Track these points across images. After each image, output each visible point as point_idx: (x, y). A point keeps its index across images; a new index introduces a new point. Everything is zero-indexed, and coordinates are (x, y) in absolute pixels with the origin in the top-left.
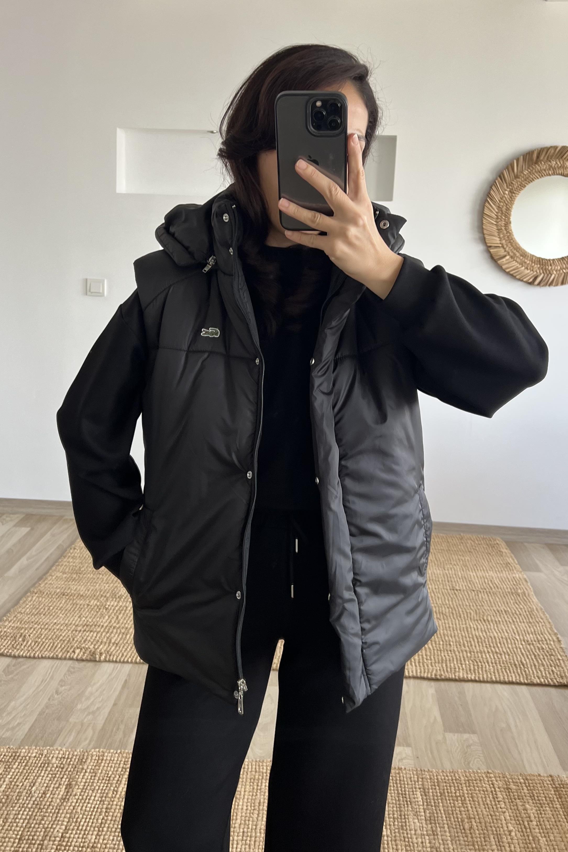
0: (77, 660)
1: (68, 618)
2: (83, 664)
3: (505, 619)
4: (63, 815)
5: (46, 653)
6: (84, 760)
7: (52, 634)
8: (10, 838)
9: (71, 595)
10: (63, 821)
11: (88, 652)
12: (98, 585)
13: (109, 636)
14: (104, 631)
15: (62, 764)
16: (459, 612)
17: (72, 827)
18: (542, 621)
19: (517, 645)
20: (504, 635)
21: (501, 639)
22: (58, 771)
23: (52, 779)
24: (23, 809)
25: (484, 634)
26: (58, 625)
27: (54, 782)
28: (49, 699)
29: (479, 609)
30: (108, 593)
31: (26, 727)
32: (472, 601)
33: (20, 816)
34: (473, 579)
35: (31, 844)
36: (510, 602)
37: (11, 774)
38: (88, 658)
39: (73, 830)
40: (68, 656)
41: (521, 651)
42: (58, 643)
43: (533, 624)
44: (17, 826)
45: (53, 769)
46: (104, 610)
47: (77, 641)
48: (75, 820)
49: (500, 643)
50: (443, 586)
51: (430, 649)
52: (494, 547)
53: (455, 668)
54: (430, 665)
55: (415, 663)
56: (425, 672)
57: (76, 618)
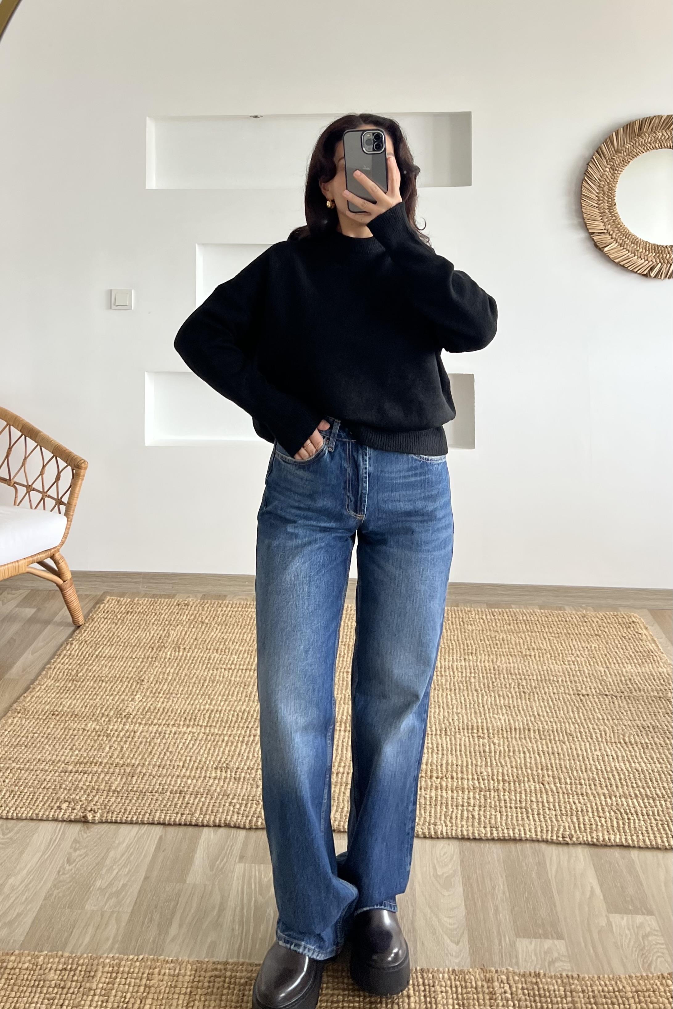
0: (63, 821)
1: (56, 751)
2: (70, 828)
7: (34, 777)
9: (62, 716)
12: (99, 698)
14: (102, 771)
16: (589, 731)
21: (651, 772)
26: (42, 763)
29: (616, 725)
32: (606, 712)
34: (604, 678)
38: (78, 818)
40: (51, 816)
42: (40, 794)
46: (105, 738)
47: (65, 789)
50: (564, 690)
51: (552, 790)
52: (629, 627)
53: (591, 825)
54: (554, 820)
55: (533, 814)
56: (547, 831)
57: (67, 751)
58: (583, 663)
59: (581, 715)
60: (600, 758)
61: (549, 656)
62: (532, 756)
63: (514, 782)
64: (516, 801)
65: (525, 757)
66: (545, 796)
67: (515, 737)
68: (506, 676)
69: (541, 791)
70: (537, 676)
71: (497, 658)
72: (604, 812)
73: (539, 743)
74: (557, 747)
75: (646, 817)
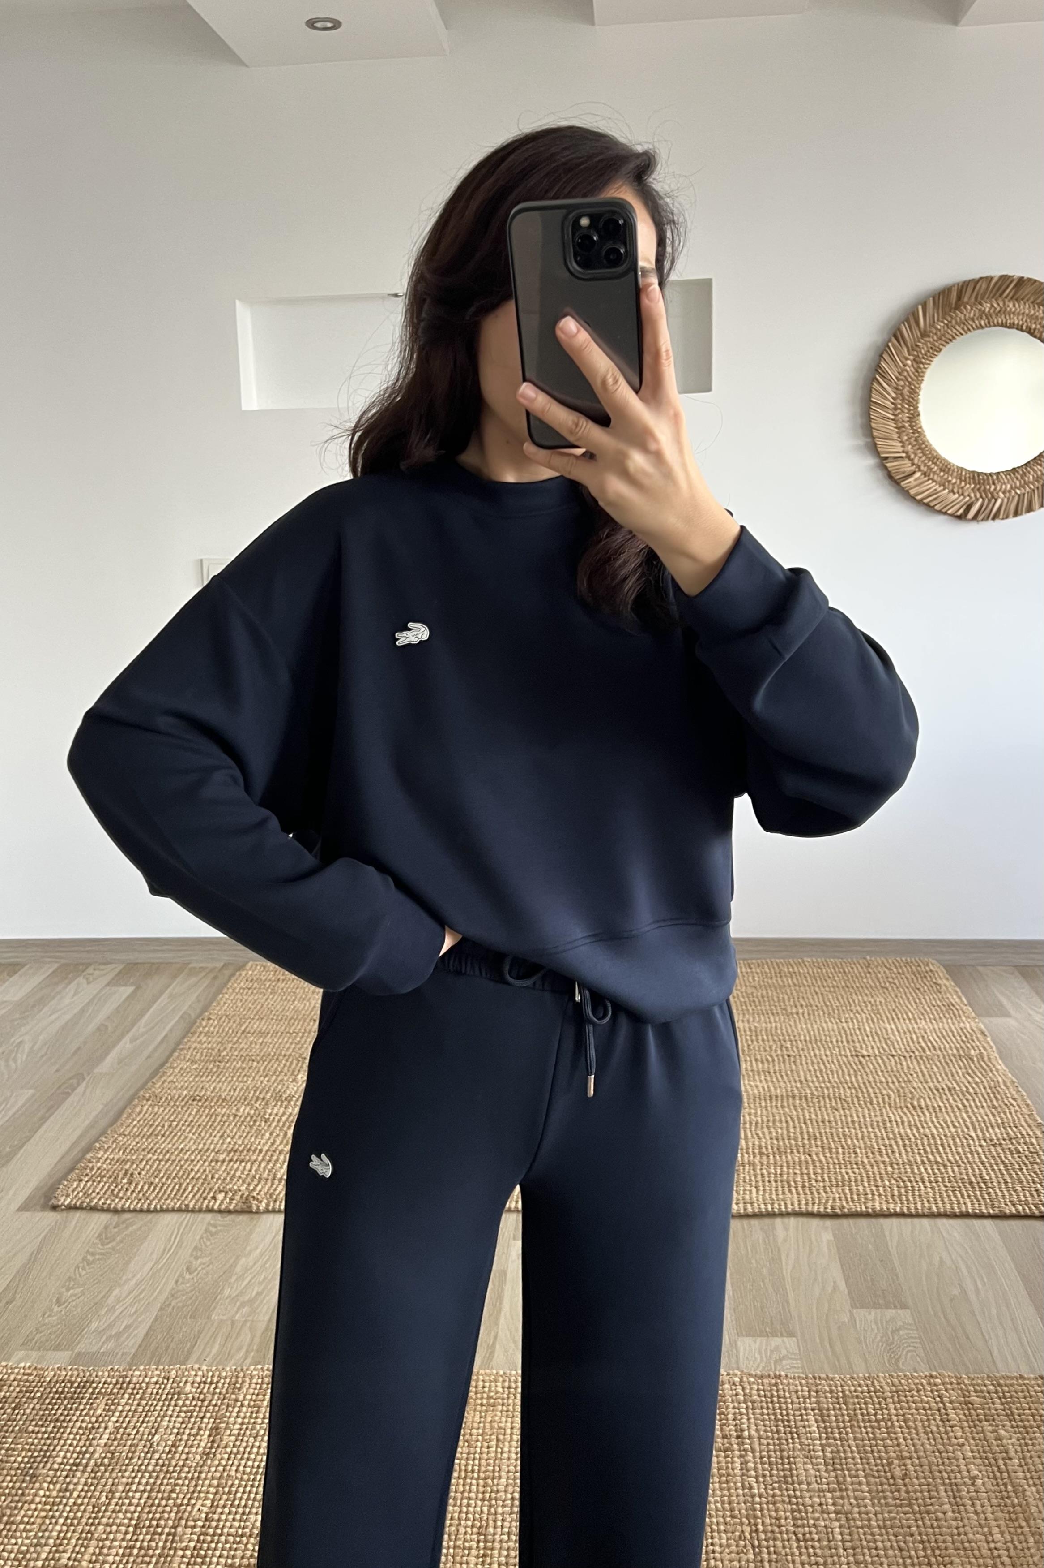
0: (220, 1211)
1: (203, 1139)
2: (230, 1217)
3: (949, 1103)
4: (207, 1482)
5: (168, 1202)
6: (238, 1386)
7: (178, 1168)
8: (119, 1526)
9: (206, 1100)
10: (208, 1492)
11: (237, 1197)
12: (251, 1079)
13: (272, 1168)
14: (263, 1160)
15: (201, 1393)
16: (869, 1095)
17: (222, 1502)
18: (1014, 1103)
19: (972, 1148)
20: (950, 1132)
21: (943, 1138)
22: (195, 1406)
23: (187, 1419)
24: (140, 1474)
25: (915, 1131)
26: (185, 1153)
27: (190, 1426)
28: (177, 1282)
29: (903, 1088)
30: (267, 1092)
31: (142, 1331)
32: (892, 1074)
33: (134, 1487)
34: (891, 1036)
35: (154, 1533)
36: (957, 1073)
37: (117, 1414)
38: (238, 1208)
39: (224, 1506)
40: (204, 1206)
41: (980, 1158)
42: (188, 1184)
43: (999, 1110)
44: (130, 1504)
45: (188, 1402)
46: (263, 1124)
47: (219, 1179)
48: (226, 1490)
49: (942, 1145)
50: (840, 1051)
51: (821, 1162)
52: (925, 977)
53: (866, 1194)
54: (822, 1191)
55: (796, 1187)
56: (813, 1204)
57: (216, 1139)
58: (865, 1020)
59: (859, 1078)
60: (881, 1124)
61: (821, 1013)
62: (797, 1125)
63: (774, 1154)
64: (776, 1174)
65: (788, 1127)
66: (811, 1168)
67: (776, 1107)
68: (765, 1038)
69: (807, 1163)
70: (805, 1036)
71: (754, 1018)
72: (883, 1181)
73: (806, 1111)
74: (828, 1114)
75: (934, 1184)
